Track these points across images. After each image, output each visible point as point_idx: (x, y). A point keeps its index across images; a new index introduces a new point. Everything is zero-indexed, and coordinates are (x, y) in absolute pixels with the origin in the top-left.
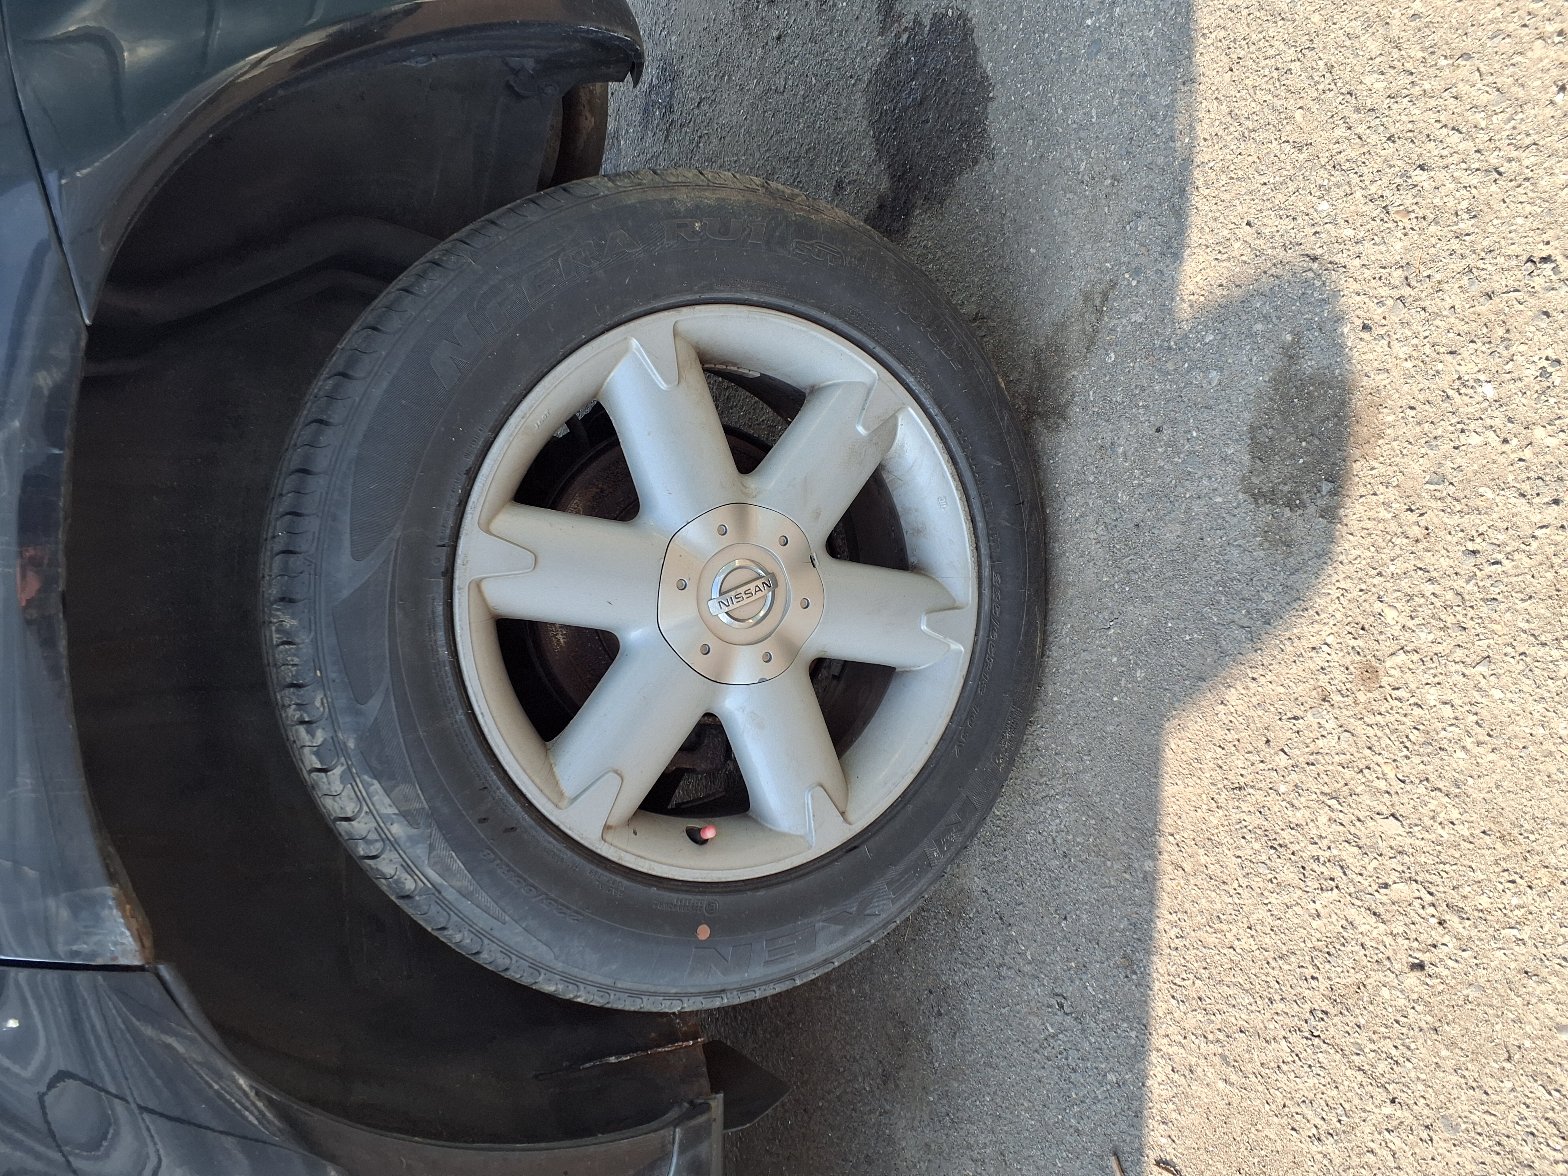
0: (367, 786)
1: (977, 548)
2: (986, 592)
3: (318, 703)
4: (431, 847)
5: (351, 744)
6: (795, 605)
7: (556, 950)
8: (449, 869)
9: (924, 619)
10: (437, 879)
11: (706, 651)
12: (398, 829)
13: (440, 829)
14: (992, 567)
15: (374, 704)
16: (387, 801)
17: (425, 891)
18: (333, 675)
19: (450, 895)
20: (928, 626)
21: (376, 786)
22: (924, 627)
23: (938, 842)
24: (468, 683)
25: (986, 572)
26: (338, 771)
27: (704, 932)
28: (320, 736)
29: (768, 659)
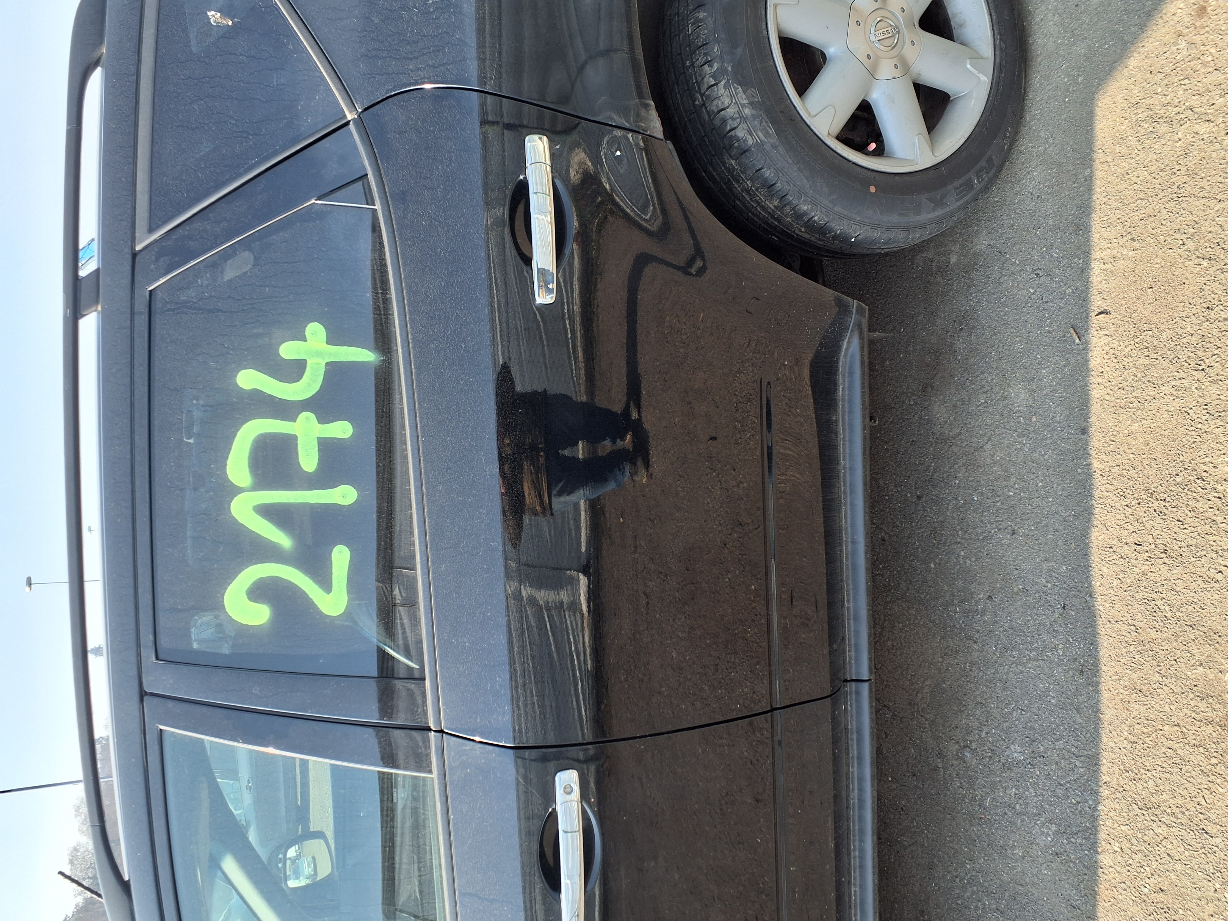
0: (736, 89)
1: (993, 29)
2: (998, 53)
3: (715, 50)
4: (761, 121)
5: (730, 69)
6: (908, 42)
7: (811, 182)
8: (768, 133)
9: (968, 61)
10: (764, 139)
11: (869, 57)
12: (747, 111)
13: (765, 112)
14: (1001, 39)
15: (739, 50)
16: (744, 97)
17: (756, 145)
18: (723, 36)
19: (768, 147)
20: (971, 65)
21: (740, 89)
22: (969, 66)
23: (977, 173)
24: (773, 51)
25: (998, 42)
26: (723, 83)
27: (873, 189)
28: (716, 66)
29: (896, 67)
